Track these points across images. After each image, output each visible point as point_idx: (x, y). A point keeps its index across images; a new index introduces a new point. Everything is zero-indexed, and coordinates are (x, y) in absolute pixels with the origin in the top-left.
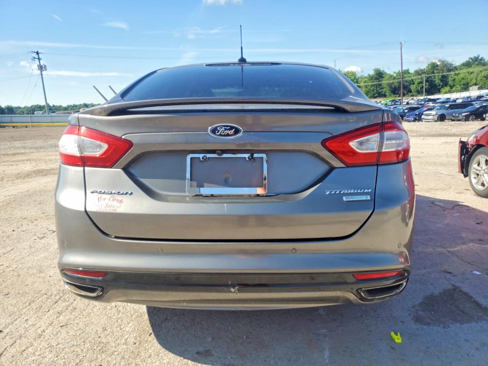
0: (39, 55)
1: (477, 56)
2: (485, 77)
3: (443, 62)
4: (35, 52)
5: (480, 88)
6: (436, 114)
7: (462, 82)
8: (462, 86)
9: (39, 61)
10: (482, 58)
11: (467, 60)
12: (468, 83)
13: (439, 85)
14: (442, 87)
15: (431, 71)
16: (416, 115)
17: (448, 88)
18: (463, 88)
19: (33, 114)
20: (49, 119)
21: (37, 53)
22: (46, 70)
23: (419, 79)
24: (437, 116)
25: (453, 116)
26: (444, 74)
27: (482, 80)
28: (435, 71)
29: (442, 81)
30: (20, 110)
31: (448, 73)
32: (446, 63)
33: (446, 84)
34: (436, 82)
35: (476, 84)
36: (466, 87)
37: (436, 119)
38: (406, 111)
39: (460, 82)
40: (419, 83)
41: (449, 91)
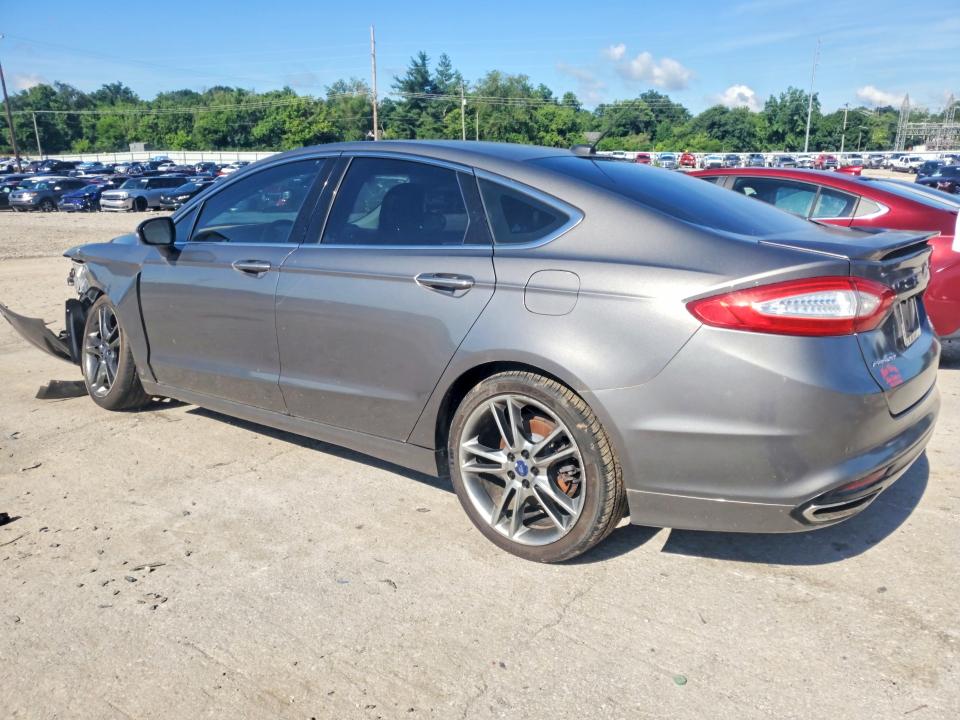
1: (116, 83)
2: (150, 127)
3: (63, 87)
5: (148, 148)
6: (129, 197)
7: (111, 133)
8: (113, 140)
10: (127, 88)
11: (101, 88)
12: (122, 137)
13: (66, 134)
14: (73, 138)
15: (43, 103)
16: (85, 197)
17: (85, 143)
18: (115, 145)
23: (18, 116)
24: (131, 200)
25: (162, 202)
26: (72, 112)
27: (145, 132)
28: (52, 104)
29: (68, 125)
31: (78, 112)
32: (70, 89)
33: (79, 135)
34: (59, 127)
35: (137, 139)
36: (121, 144)
37: (130, 206)
38: (57, 188)
39: (107, 131)
40: (22, 126)
41: (89, 148)
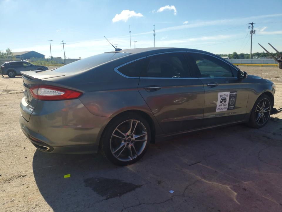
0: (253, 25)
4: (250, 24)
9: (252, 28)
19: (252, 58)
20: (250, 62)
21: (252, 24)
22: (255, 33)
30: (247, 56)
